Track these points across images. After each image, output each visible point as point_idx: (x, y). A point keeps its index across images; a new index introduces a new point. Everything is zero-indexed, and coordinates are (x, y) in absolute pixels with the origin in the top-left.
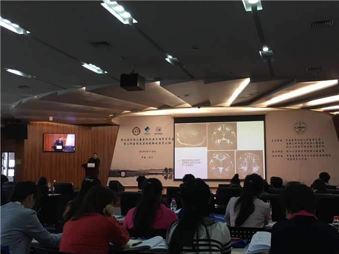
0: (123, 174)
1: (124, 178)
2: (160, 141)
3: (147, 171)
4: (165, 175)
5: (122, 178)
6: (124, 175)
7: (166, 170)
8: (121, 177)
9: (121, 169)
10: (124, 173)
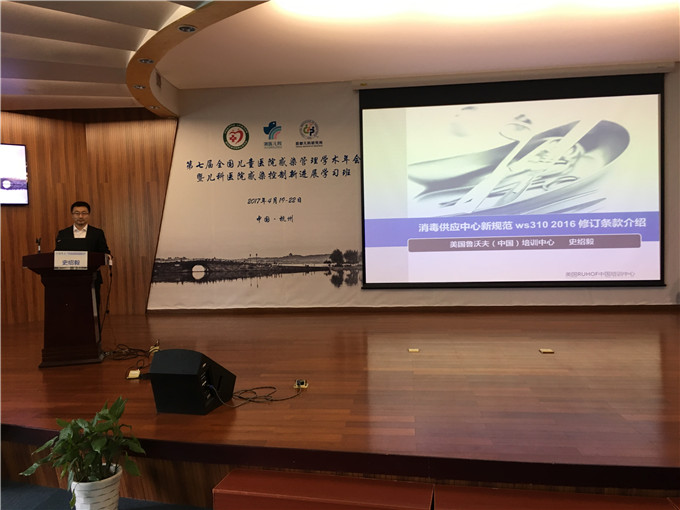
0: (198, 271)
1: (204, 285)
2: (314, 166)
3: (276, 260)
4: (334, 273)
5: (196, 284)
6: (202, 275)
7: (337, 256)
8: (193, 280)
9: (190, 257)
10: (201, 268)
